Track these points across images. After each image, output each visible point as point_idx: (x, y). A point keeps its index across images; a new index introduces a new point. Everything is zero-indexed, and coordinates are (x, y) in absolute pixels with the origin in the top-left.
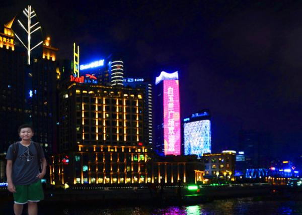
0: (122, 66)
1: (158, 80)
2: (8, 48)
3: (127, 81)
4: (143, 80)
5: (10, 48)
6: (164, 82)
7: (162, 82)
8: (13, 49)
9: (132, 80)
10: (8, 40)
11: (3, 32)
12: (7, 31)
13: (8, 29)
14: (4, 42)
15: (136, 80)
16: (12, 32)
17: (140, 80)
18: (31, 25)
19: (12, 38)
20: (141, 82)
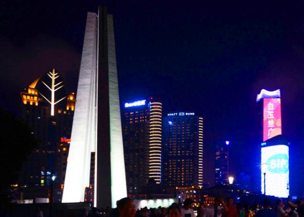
0: (161, 107)
1: (259, 97)
2: (31, 104)
3: (178, 114)
4: (193, 114)
5: (34, 104)
6: (265, 100)
7: (262, 100)
8: (37, 104)
9: (183, 114)
10: (32, 97)
11: (27, 92)
12: (31, 90)
13: (32, 89)
14: (28, 100)
15: (187, 114)
16: (36, 91)
17: (191, 114)
18: (55, 84)
19: (36, 96)
20: (192, 115)
